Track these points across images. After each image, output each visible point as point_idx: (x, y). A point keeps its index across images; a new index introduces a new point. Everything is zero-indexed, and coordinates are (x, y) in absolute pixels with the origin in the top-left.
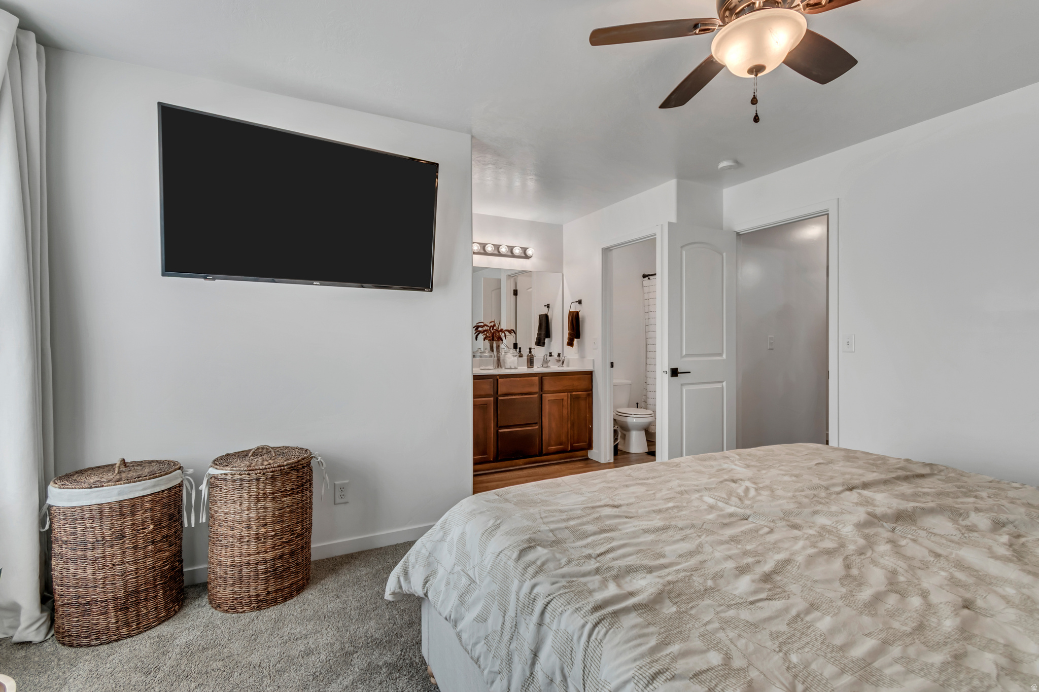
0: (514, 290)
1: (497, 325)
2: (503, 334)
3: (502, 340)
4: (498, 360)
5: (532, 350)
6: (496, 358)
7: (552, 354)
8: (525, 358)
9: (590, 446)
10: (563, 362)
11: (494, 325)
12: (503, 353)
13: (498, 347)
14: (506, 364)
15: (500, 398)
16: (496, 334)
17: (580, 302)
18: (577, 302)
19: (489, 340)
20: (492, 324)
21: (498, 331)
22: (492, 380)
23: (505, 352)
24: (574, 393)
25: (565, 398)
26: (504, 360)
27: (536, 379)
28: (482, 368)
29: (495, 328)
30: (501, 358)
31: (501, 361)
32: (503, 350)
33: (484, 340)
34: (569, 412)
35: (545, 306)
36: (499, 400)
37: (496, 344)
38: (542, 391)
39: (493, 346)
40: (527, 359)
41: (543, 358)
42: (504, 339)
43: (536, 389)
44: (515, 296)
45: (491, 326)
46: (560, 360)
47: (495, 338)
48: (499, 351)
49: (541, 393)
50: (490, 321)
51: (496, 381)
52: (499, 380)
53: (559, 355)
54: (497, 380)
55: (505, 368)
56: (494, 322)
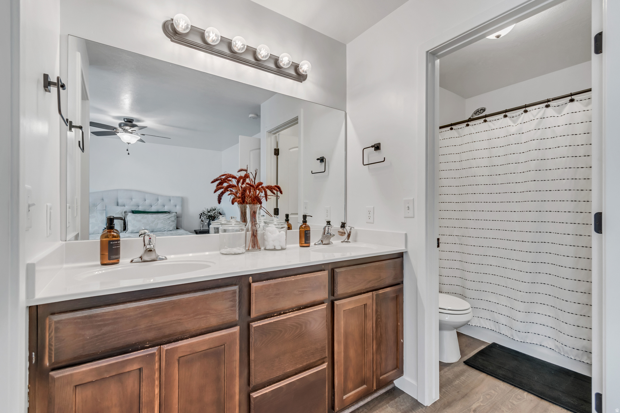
0: (275, 149)
1: (251, 177)
2: (263, 194)
3: (261, 203)
4: (254, 235)
5: (308, 219)
6: (249, 233)
7: (331, 223)
8: (296, 231)
9: (399, 369)
10: (349, 236)
11: (247, 176)
12: (262, 224)
13: (254, 214)
14: (266, 243)
15: (255, 325)
16: (250, 192)
17: (377, 147)
18: (372, 147)
19: (239, 203)
20: (243, 174)
21: (252, 186)
22: (236, 288)
23: (265, 223)
24: (381, 291)
25: (369, 302)
26: (263, 234)
27: (324, 275)
28: (224, 251)
29: (248, 181)
30: (259, 232)
31: (259, 237)
32: (262, 218)
33: (233, 203)
34: (374, 325)
35: (318, 159)
36: (252, 331)
37: (251, 209)
38: (333, 295)
39: (245, 213)
40: (300, 232)
41: (322, 231)
42: (263, 200)
43: (323, 294)
44: (276, 156)
45: (241, 177)
46: (345, 233)
47: (248, 200)
48: (255, 221)
49: (332, 298)
50: (239, 168)
51: (245, 290)
52: (254, 285)
53: (343, 225)
54: (250, 285)
55: (265, 249)
56: (246, 171)
